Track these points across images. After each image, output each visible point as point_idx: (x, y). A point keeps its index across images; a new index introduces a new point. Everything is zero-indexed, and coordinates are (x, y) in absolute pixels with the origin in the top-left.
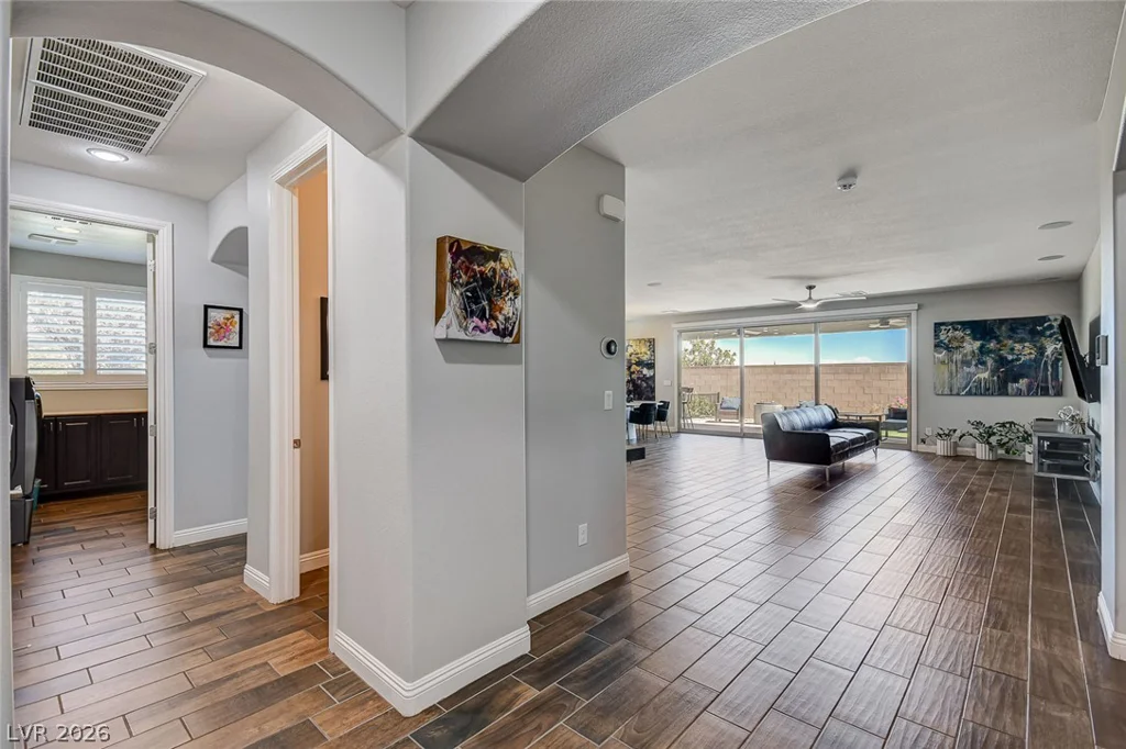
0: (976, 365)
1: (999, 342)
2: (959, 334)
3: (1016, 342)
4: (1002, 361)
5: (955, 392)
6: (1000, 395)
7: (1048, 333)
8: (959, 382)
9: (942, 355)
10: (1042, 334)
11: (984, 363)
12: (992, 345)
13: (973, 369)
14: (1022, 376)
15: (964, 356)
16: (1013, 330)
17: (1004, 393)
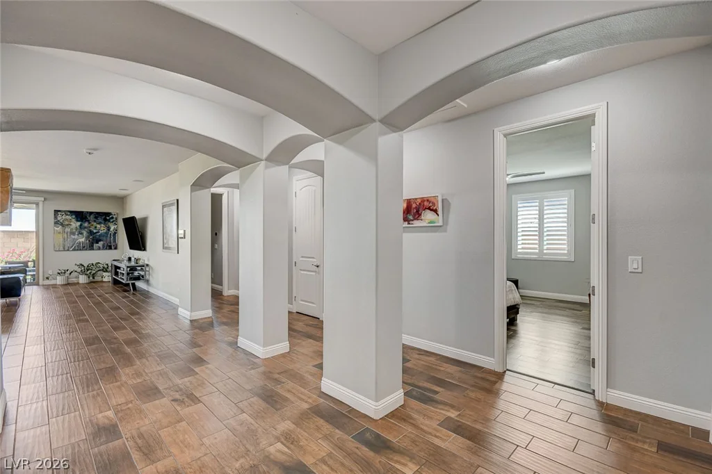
0: (78, 235)
1: (89, 223)
2: (69, 217)
3: (97, 224)
4: (91, 233)
6: (90, 250)
7: (111, 220)
8: (68, 244)
9: (59, 228)
10: (109, 221)
11: (82, 234)
12: (86, 224)
13: (76, 237)
14: (100, 240)
15: (72, 229)
16: (96, 218)
17: (91, 248)
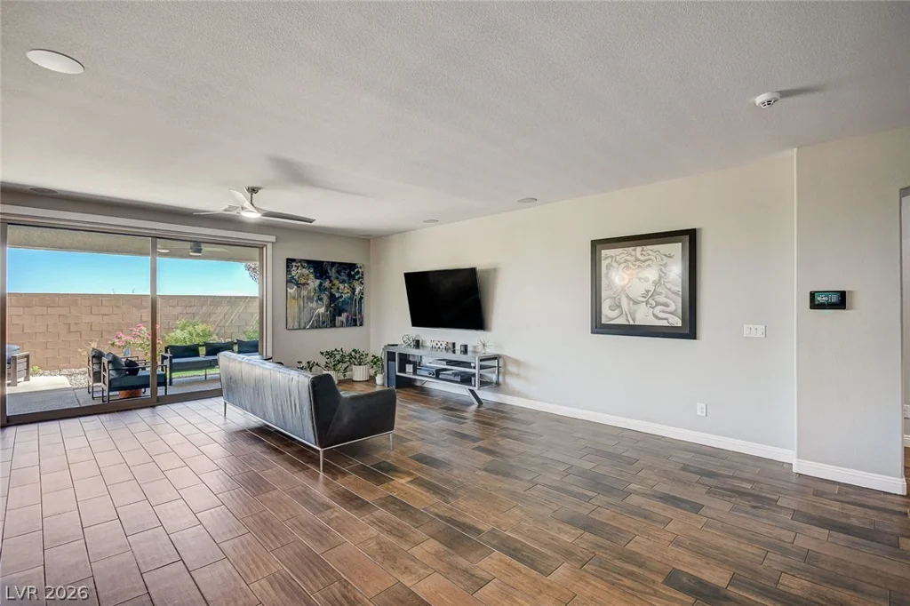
0: (317, 301)
1: (331, 282)
2: (305, 271)
3: (340, 283)
4: (332, 298)
5: (302, 325)
6: (331, 327)
7: (357, 277)
8: (305, 316)
9: (293, 290)
10: (353, 277)
11: (321, 299)
12: (327, 284)
13: (314, 305)
14: (343, 311)
15: (309, 292)
16: (339, 272)
17: (333, 325)
